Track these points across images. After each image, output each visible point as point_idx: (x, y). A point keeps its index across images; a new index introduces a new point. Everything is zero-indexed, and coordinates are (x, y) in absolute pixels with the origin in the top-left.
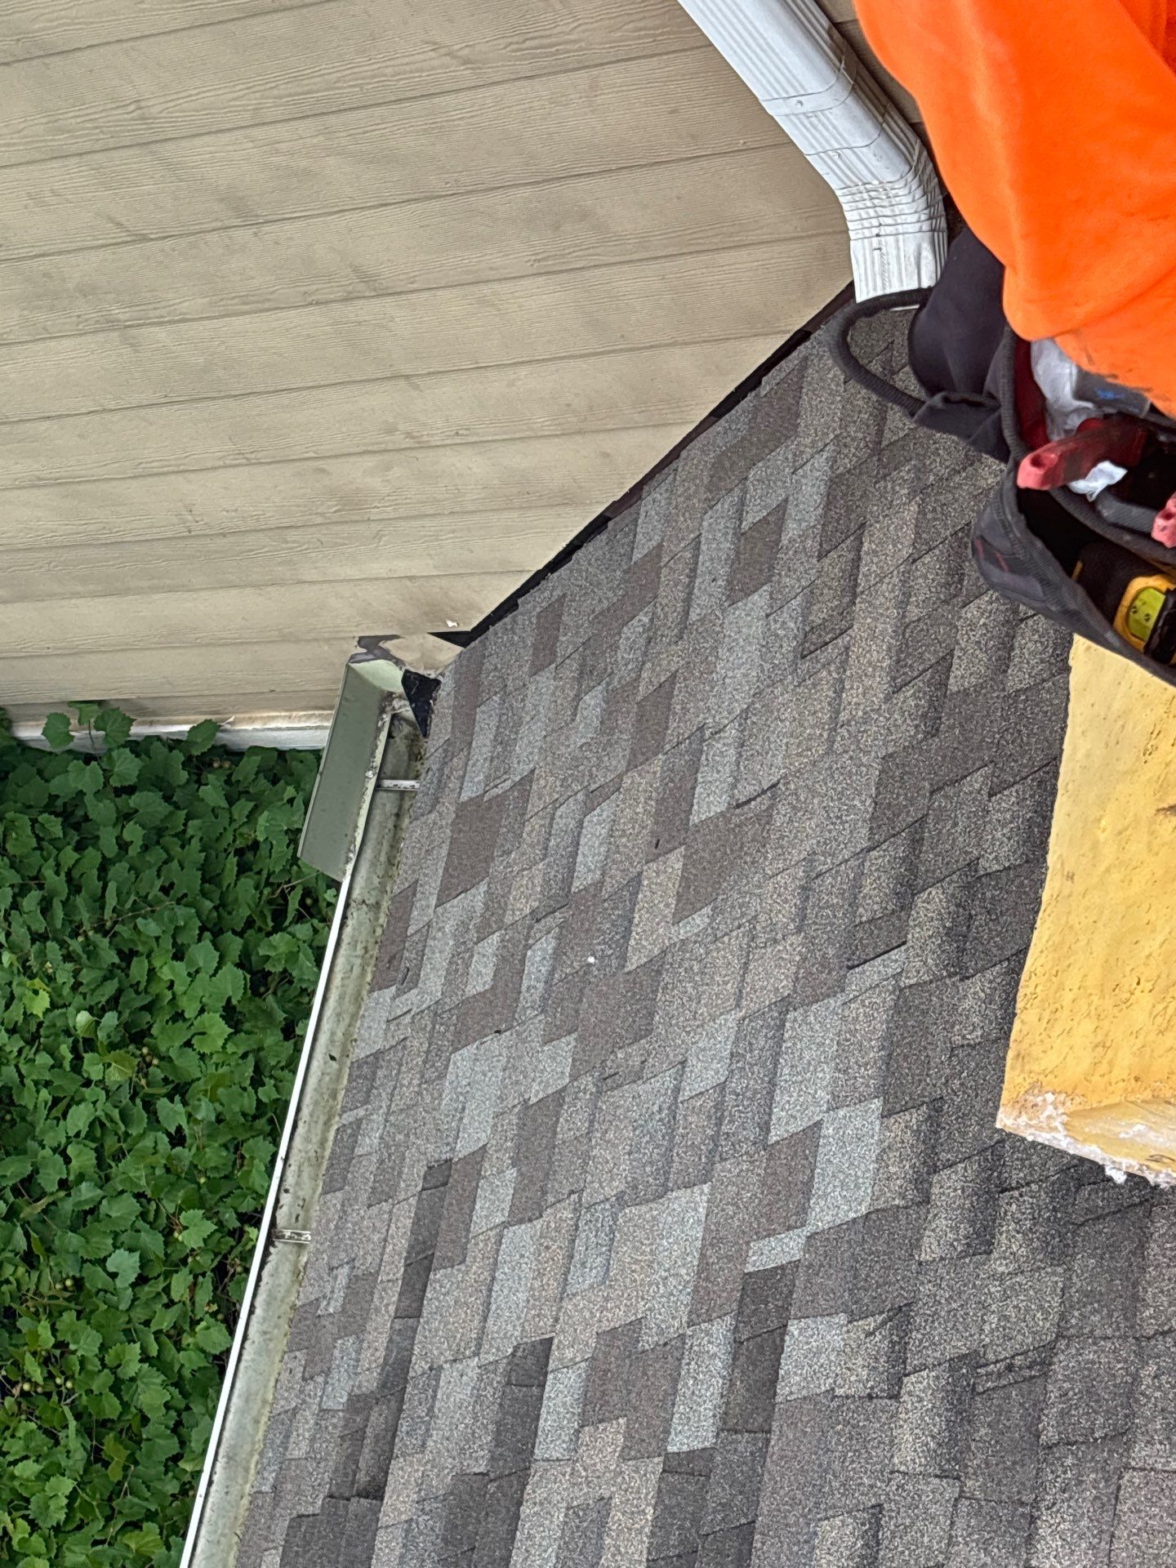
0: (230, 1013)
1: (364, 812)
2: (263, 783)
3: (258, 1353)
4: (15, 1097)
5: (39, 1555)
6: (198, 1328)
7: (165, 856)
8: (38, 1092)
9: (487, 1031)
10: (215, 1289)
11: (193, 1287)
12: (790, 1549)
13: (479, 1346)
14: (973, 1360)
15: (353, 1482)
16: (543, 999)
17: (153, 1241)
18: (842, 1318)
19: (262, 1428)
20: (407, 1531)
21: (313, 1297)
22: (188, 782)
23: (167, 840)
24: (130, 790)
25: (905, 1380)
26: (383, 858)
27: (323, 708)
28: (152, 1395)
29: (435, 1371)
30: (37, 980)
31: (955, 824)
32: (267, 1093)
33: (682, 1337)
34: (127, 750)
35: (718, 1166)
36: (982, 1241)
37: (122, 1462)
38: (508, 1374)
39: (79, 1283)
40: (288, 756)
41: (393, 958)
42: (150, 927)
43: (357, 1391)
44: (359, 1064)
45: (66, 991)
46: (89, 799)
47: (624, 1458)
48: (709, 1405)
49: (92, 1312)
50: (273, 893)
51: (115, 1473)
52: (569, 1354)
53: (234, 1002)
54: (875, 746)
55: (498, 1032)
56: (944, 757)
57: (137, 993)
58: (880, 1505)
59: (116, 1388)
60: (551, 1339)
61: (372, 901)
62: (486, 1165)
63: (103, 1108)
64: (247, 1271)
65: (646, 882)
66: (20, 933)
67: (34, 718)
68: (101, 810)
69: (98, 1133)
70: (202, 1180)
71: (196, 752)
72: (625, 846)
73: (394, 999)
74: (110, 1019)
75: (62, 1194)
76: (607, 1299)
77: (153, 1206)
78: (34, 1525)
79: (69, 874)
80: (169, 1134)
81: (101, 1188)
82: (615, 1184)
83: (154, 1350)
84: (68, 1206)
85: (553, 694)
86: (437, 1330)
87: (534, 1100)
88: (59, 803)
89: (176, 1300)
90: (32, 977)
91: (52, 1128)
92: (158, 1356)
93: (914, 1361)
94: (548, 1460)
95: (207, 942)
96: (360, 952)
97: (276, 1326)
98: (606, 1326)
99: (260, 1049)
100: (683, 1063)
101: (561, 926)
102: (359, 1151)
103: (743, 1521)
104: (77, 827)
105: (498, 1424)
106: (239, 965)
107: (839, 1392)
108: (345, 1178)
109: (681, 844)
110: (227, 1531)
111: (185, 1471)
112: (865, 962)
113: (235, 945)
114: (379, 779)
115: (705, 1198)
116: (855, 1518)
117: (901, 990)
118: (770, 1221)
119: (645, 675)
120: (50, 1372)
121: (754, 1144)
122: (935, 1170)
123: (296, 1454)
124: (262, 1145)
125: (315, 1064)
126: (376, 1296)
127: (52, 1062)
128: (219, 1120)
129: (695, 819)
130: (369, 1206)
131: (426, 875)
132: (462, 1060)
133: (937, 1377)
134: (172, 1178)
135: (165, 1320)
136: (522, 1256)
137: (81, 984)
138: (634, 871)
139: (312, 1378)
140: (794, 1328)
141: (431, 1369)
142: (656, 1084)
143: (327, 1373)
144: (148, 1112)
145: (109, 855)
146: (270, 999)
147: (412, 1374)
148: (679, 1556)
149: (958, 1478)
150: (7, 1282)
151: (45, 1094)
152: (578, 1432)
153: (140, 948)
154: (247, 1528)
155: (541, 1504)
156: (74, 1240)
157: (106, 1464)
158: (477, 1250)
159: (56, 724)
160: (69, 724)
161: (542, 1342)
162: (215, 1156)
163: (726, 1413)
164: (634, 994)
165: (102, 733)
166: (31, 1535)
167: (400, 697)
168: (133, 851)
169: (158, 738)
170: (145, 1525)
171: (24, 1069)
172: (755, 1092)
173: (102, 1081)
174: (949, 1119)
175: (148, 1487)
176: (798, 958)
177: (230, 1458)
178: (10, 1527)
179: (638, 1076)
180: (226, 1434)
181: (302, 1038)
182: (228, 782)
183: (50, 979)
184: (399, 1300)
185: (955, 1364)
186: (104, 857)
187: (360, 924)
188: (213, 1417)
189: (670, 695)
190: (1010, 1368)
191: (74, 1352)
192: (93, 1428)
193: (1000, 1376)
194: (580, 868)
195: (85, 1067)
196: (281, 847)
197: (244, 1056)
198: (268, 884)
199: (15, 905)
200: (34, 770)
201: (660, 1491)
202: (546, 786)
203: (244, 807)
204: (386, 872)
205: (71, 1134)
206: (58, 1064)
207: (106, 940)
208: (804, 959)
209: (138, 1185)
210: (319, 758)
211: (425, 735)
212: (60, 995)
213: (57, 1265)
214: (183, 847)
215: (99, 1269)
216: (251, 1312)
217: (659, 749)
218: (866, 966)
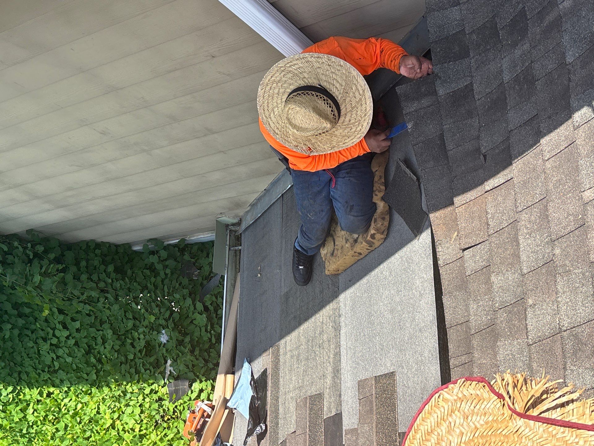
1: (227, 256)
22: (180, 255)
27: (212, 231)
34: (164, 249)
40: (204, 244)
46: (156, 264)
67: (138, 244)
71: (181, 247)
79: (154, 284)
88: (148, 266)
104: (153, 271)
114: (229, 248)
169: (171, 244)
171: (151, 336)
182: (190, 253)
186: (162, 278)
200: (140, 257)
210: (214, 242)
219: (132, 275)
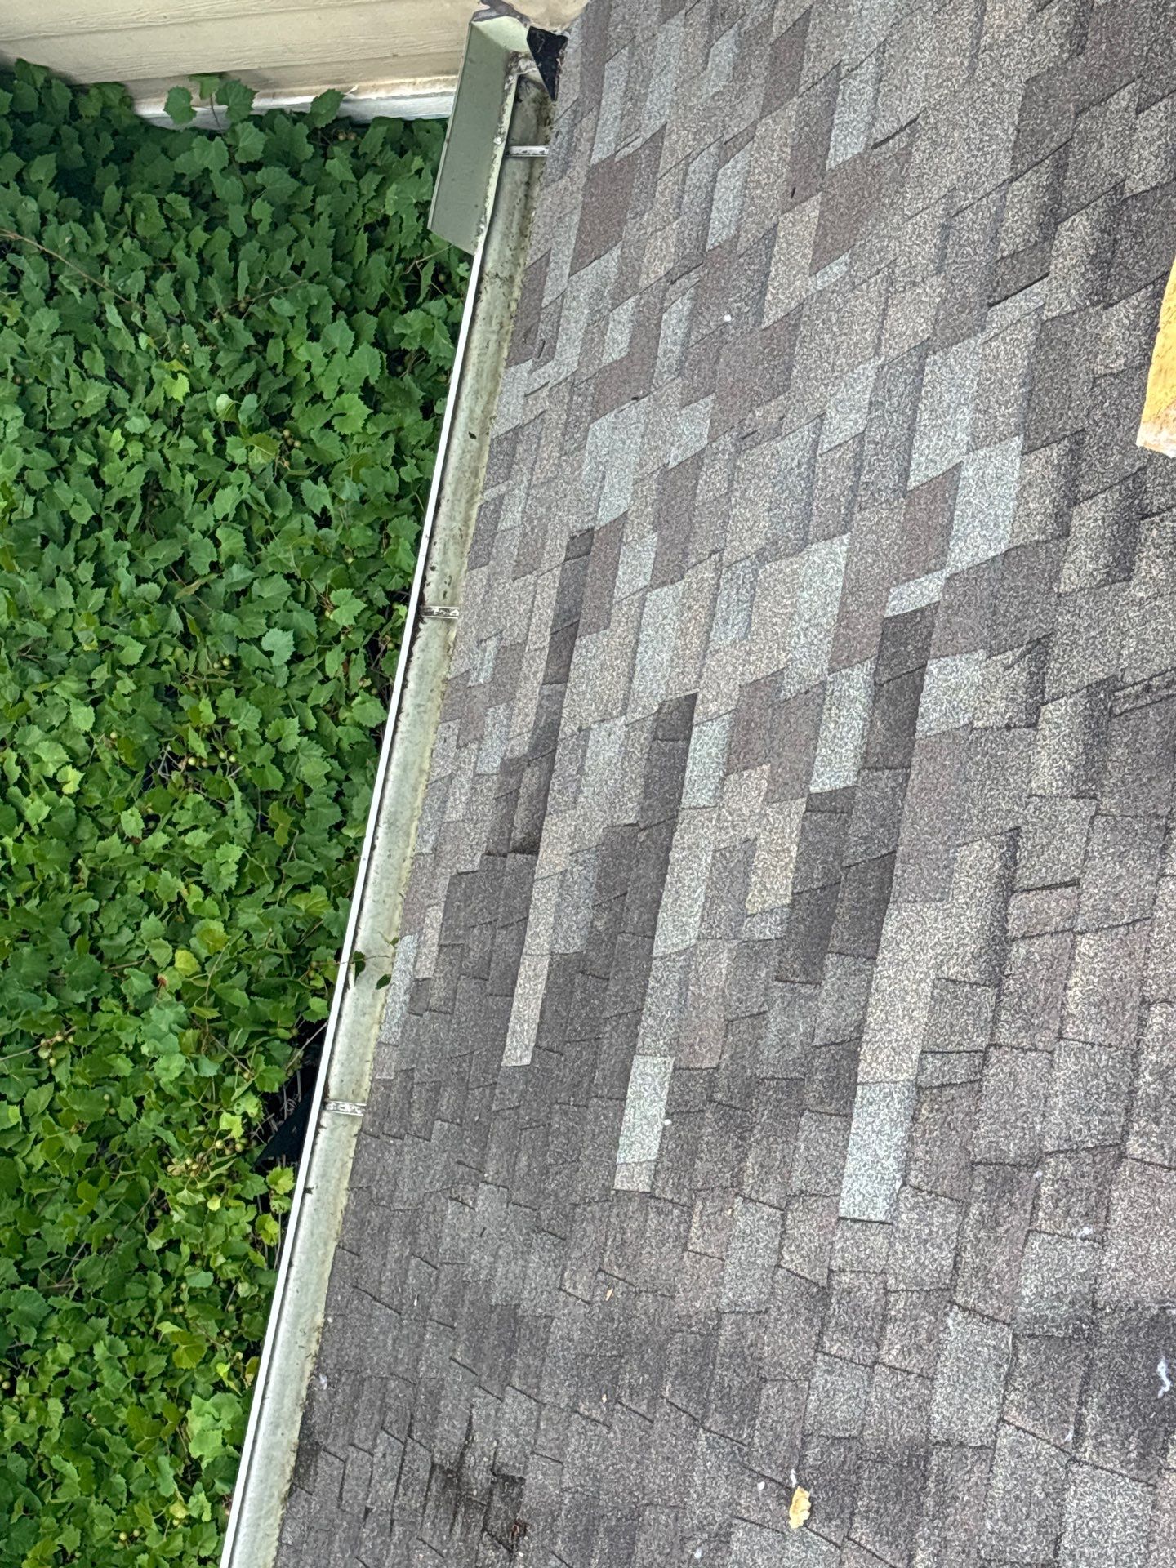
0: (368, 394)
1: (494, 181)
2: (390, 155)
3: (413, 724)
4: (162, 483)
5: (213, 918)
6: (354, 703)
7: (295, 234)
8: (183, 476)
9: (625, 398)
10: (368, 665)
11: (347, 664)
12: (930, 875)
13: (626, 705)
14: (1111, 685)
15: (509, 839)
16: (681, 362)
17: (305, 620)
18: (981, 654)
19: (421, 795)
20: (562, 882)
21: (463, 670)
22: (314, 156)
23: (296, 217)
24: (256, 166)
25: (1043, 709)
26: (515, 230)
27: (448, 73)
28: (313, 766)
29: (584, 731)
30: (175, 362)
31: (1101, 146)
32: (409, 472)
33: (823, 684)
34: (251, 124)
35: (858, 516)
36: (1121, 568)
37: (288, 826)
38: (654, 731)
39: (236, 662)
40: (414, 127)
41: (528, 332)
42: (284, 307)
43: (509, 755)
44: (499, 440)
45: (205, 375)
46: (215, 176)
47: (768, 801)
48: (850, 746)
49: (250, 690)
50: (405, 269)
51: (281, 837)
52: (713, 707)
53: (372, 382)
54: (1018, 68)
55: (636, 398)
56: (1090, 76)
57: (276, 376)
58: (1018, 829)
59: (278, 760)
60: (695, 696)
61: (505, 274)
62: (628, 531)
63: (249, 491)
64: (398, 647)
65: (782, 234)
66: (155, 317)
67: (155, 94)
68: (228, 188)
69: (245, 515)
70: (350, 560)
71: (321, 124)
72: (761, 197)
73: (531, 372)
74: (250, 401)
75: (214, 576)
76: (749, 653)
77: (303, 587)
78: (207, 890)
79: (199, 255)
80: (314, 516)
81: (252, 569)
82: (755, 541)
83: (312, 724)
84: (220, 588)
85: (684, 42)
86: (585, 693)
87: (673, 464)
88: (186, 182)
89: (331, 676)
90: (169, 359)
91: (199, 512)
92: (317, 731)
93: (1051, 690)
94: (695, 808)
95: (341, 322)
96: (495, 327)
97: (430, 699)
98: (749, 679)
99: (400, 429)
100: (821, 417)
101: (697, 287)
102: (502, 526)
103: (884, 851)
104: (205, 207)
105: (646, 777)
106: (375, 345)
107: (979, 724)
108: (490, 553)
109: (817, 191)
110: (391, 892)
111: (349, 838)
112: (1007, 298)
113: (370, 324)
114: (508, 146)
115: (844, 548)
116: (993, 841)
117: (1043, 324)
118: (909, 565)
119: (777, 13)
120: (213, 747)
121: (894, 491)
122: (1076, 502)
123: (454, 816)
124: (406, 525)
125: (455, 442)
126: (525, 664)
127: (195, 446)
128: (363, 500)
129: (831, 164)
130: (514, 579)
131: (558, 244)
132: (600, 430)
133: (1075, 704)
134: (321, 559)
135: (321, 695)
136: (665, 618)
137: (219, 367)
138: (769, 224)
139: (465, 746)
140: (933, 667)
141: (580, 730)
142: (794, 439)
143: (480, 739)
144: (293, 494)
145: (239, 235)
146: (407, 377)
147: (561, 736)
148: (823, 888)
149: (1094, 797)
150: (167, 662)
151: (190, 478)
152: (722, 780)
153: (275, 329)
154: (410, 887)
155: (690, 848)
156: (228, 620)
157: (272, 832)
158: (620, 616)
159: (178, 100)
160: (191, 98)
161: (686, 698)
162: (361, 535)
163: (867, 752)
164: (772, 350)
165: (224, 107)
166: (204, 898)
167: (526, 57)
168: (263, 229)
169: (281, 111)
170: (313, 888)
171: (168, 453)
172: (894, 440)
173: (245, 465)
174: (1091, 451)
175: (314, 853)
176: (937, 300)
177: (391, 824)
178: (184, 892)
179: (777, 433)
180: (386, 801)
181: (441, 416)
182: (355, 155)
183: (189, 363)
184: (547, 667)
185: (1092, 690)
186: (234, 236)
187: (494, 298)
188: (372, 786)
189: (805, 34)
190: (1148, 689)
191: (235, 727)
192: (257, 798)
193: (1137, 697)
194: (715, 224)
195: (228, 451)
196: (411, 221)
197: (385, 436)
198: (399, 260)
199: (148, 289)
200: (158, 150)
201: (803, 829)
202: (678, 141)
203: (371, 181)
204: (519, 244)
205: (220, 517)
206: (201, 449)
207: (241, 322)
208: (944, 301)
209: (288, 567)
210: (445, 128)
211: (554, 97)
212: (199, 380)
213: (214, 644)
214: (312, 224)
215: (255, 648)
216: (404, 686)
217: (794, 91)
218: (1007, 302)
219: (122, 209)
